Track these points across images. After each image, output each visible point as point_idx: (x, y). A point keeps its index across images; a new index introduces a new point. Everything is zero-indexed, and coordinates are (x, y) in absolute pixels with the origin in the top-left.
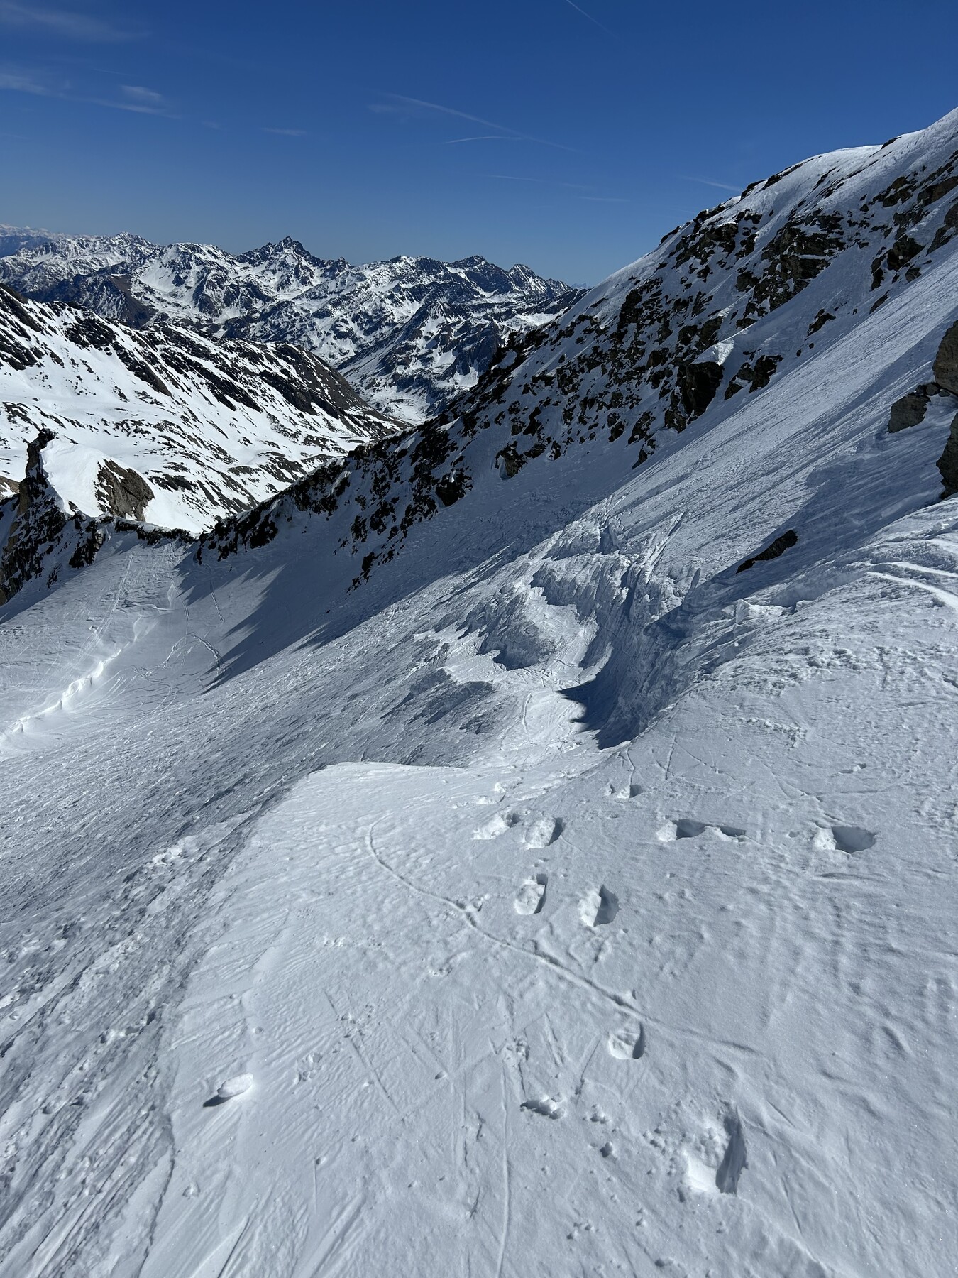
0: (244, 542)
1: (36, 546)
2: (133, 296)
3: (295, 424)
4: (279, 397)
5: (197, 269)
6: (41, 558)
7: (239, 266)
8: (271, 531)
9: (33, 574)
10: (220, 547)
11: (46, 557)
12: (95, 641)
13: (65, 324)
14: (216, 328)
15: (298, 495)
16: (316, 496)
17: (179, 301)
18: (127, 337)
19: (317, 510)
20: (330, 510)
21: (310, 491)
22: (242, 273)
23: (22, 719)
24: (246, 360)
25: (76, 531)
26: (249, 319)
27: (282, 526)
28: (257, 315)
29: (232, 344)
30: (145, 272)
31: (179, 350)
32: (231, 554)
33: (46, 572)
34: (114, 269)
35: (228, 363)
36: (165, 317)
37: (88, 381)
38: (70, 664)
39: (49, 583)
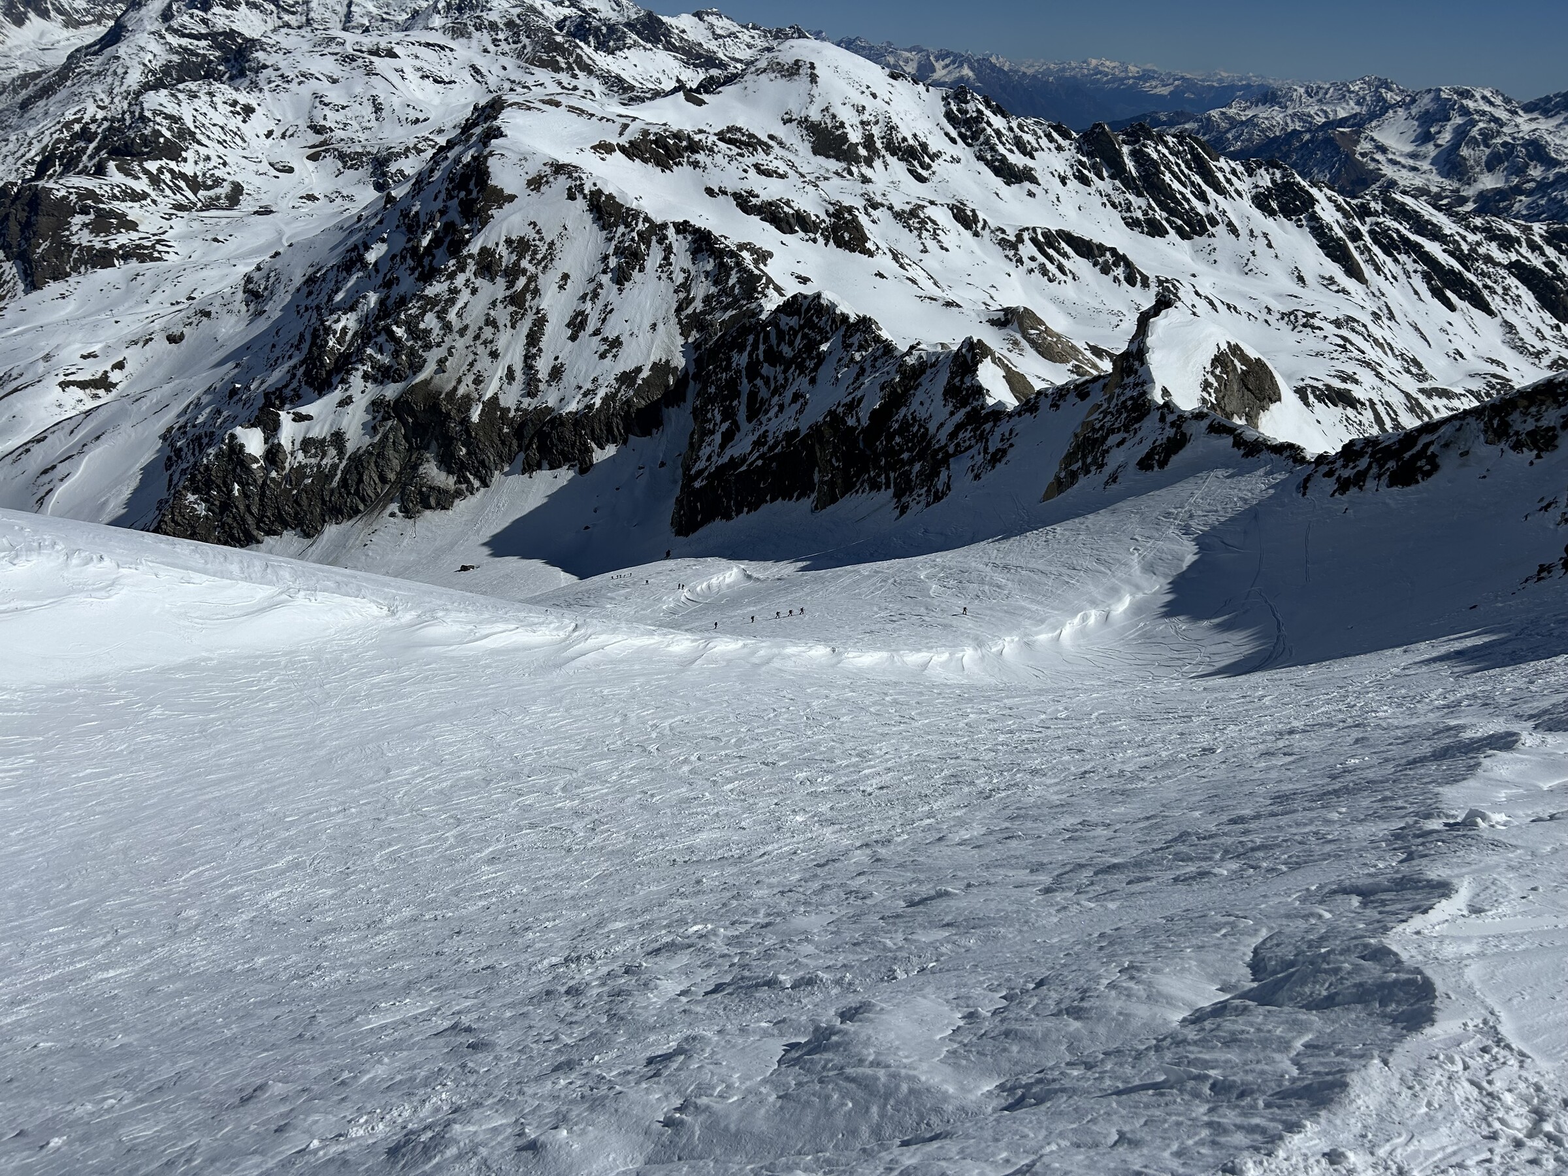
0: (1379, 477)
1: (1107, 435)
2: (1358, 156)
3: (1544, 338)
4: (1528, 298)
5: (1459, 120)
6: (1107, 451)
7: (1522, 119)
8: (1428, 467)
9: (1093, 468)
10: (1340, 477)
11: (1115, 451)
12: (1131, 567)
13: (1257, 187)
14: (1463, 201)
15: (1491, 420)
16: (1522, 424)
17: (1418, 164)
18: (1330, 207)
19: (1517, 447)
20: (1540, 450)
21: (1516, 416)
22: (1525, 125)
23: (1008, 639)
24: (1494, 245)
25: (1158, 425)
26: (1517, 190)
27: (1449, 464)
28: (1532, 185)
29: (1478, 221)
30: (1385, 126)
31: (1396, 225)
32: (1353, 491)
33: (1108, 470)
34: (1342, 122)
35: (1465, 248)
36: (1392, 184)
37: (1264, 258)
38: (1091, 588)
39: (1107, 483)
